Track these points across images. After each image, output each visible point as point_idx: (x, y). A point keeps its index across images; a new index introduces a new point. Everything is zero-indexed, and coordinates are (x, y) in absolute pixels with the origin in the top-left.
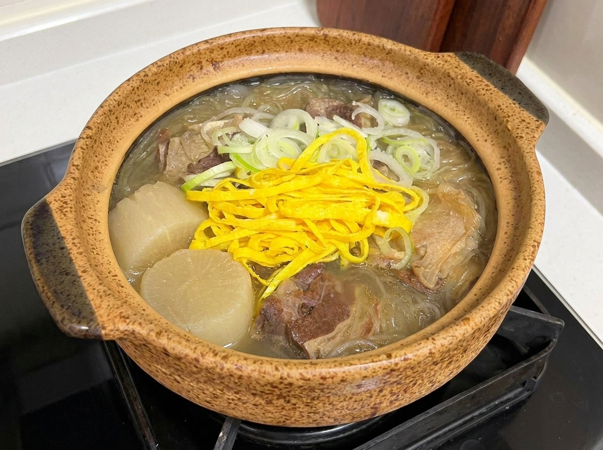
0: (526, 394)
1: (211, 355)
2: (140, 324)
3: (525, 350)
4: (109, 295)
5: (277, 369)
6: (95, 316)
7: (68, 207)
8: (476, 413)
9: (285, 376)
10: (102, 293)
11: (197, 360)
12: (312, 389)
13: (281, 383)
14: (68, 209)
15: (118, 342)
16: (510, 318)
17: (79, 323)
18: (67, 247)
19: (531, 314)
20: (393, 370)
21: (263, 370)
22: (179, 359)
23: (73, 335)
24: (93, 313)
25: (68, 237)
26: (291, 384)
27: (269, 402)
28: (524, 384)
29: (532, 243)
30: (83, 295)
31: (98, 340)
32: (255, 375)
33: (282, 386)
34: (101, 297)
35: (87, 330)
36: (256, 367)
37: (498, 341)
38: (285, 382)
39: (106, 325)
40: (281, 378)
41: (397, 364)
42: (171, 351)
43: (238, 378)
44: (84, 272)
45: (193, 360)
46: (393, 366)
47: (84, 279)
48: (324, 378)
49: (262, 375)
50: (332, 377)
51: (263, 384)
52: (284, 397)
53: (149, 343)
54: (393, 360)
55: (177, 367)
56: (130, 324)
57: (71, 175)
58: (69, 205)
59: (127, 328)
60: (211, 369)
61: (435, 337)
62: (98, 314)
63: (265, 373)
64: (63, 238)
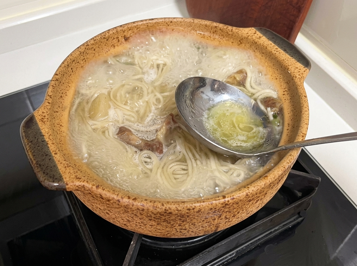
1: (127, 198)
2: (87, 182)
3: (299, 194)
4: (70, 166)
5: (163, 205)
6: (62, 178)
8: (273, 230)
9: (167, 208)
10: (66, 165)
11: (119, 201)
12: (183, 216)
13: (165, 212)
14: (46, 120)
16: (290, 176)
17: (54, 182)
18: (46, 141)
20: (226, 204)
22: (109, 200)
23: (50, 188)
24: (61, 176)
25: (46, 135)
26: (171, 213)
27: (159, 224)
28: (299, 213)
29: (302, 135)
31: (64, 191)
32: (151, 209)
33: (166, 214)
34: (65, 167)
35: (58, 186)
36: (152, 204)
37: (284, 190)
38: (168, 212)
39: (68, 183)
40: (165, 210)
41: (228, 201)
42: (104, 196)
43: (142, 211)
44: (56, 154)
45: (116, 201)
46: (227, 202)
47: (55, 158)
48: (189, 209)
49: (155, 208)
50: (193, 209)
51: (155, 214)
52: (167, 221)
53: (92, 192)
54: (227, 199)
55: (108, 205)
56: (82, 182)
57: (47, 101)
58: (46, 117)
59: (80, 184)
60: (127, 206)
61: (249, 186)
62: (64, 177)
63: (156, 207)
64: (43, 136)
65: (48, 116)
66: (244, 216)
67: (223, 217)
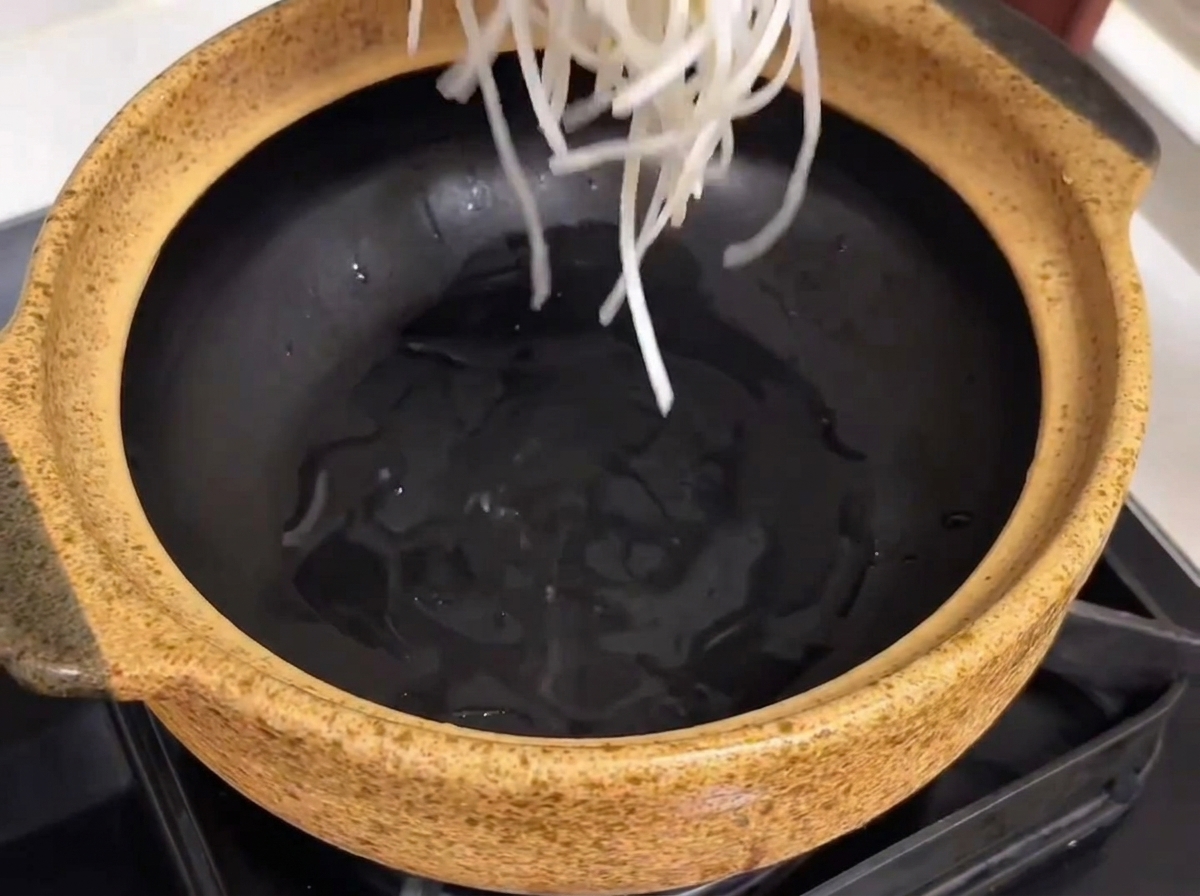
0: (1114, 810)
1: (371, 730)
2: (202, 661)
3: (1110, 704)
4: (129, 592)
5: (525, 762)
6: (95, 644)
7: (24, 386)
8: (995, 859)
9: (544, 777)
10: (111, 590)
11: (337, 744)
12: (607, 808)
13: (537, 794)
14: (26, 391)
15: (152, 705)
16: (1072, 629)
17: (59, 661)
18: (24, 483)
19: (1122, 619)
20: (794, 760)
21: (493, 765)
22: (296, 742)
23: (43, 689)
24: (89, 637)
25: (27, 458)
26: (557, 797)
27: (507, 840)
28: (1109, 786)
29: (1118, 454)
30: (65, 595)
31: (104, 699)
32: (475, 777)
33: (538, 800)
34: (110, 599)
35: (77, 678)
36: (477, 758)
37: (1045, 684)
38: (545, 793)
39: (122, 666)
40: (535, 782)
41: (803, 746)
42: (275, 724)
43: (435, 785)
44: (68, 540)
45: (327, 745)
46: (795, 751)
47: (67, 557)
48: (635, 781)
49: (492, 776)
50: (655, 780)
51: (493, 798)
52: (543, 827)
53: (223, 707)
54: (796, 738)
55: (291, 762)
56: (181, 661)
57: (30, 309)
58: (30, 381)
59: (171, 671)
60: (371, 766)
61: (893, 680)
62: (101, 640)
63: (497, 771)
64: (14, 460)
65: (35, 375)
66: (868, 806)
67: (781, 811)
